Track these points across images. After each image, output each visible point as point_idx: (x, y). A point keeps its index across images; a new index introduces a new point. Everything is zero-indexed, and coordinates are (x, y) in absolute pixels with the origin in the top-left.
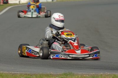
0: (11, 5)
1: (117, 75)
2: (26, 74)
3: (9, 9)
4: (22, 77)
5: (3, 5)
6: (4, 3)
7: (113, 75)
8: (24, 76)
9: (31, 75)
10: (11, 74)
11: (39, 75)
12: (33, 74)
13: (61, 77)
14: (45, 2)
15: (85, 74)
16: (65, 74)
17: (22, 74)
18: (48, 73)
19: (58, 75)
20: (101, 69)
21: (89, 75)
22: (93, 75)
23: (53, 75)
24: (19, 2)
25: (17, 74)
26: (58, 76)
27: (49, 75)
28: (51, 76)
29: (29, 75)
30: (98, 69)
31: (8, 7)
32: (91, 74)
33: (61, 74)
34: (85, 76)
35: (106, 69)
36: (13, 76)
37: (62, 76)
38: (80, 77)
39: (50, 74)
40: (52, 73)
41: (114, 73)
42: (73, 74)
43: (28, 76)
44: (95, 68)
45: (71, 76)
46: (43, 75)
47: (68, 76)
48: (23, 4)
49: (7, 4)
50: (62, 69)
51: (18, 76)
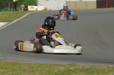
0: (30, 11)
1: (111, 67)
2: (39, 64)
3: (28, 15)
4: (35, 66)
5: (23, 12)
6: (24, 10)
8: (37, 65)
9: (43, 65)
10: (26, 63)
11: (49, 65)
14: (57, 10)
15: (85, 65)
16: (69, 65)
19: (64, 65)
20: (99, 62)
22: (92, 66)
23: (60, 65)
24: (37, 9)
25: (32, 63)
29: (41, 64)
30: (96, 62)
32: (90, 65)
34: (85, 66)
35: (103, 62)
36: (28, 65)
37: (67, 66)
38: (81, 67)
39: (58, 64)
40: (59, 64)
41: (108, 65)
42: (76, 65)
43: (40, 66)
44: (94, 62)
45: (74, 66)
47: (72, 66)
48: (39, 11)
49: (27, 11)
50: (67, 61)
51: (33, 65)
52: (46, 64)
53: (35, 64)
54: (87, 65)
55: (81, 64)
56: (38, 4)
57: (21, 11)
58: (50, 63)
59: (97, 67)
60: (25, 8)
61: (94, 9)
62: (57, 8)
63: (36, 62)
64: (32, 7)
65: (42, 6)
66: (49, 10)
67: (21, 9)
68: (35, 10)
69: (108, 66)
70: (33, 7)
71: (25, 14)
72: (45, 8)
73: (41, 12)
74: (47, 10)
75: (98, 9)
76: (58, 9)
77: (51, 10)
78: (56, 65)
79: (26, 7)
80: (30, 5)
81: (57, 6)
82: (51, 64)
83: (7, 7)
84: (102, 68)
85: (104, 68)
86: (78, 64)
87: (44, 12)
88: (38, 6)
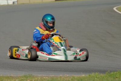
1: (76, 77)
7: (72, 77)
13: (21, 79)
14: (6, 5)
15: (44, 76)
16: (25, 76)
18: (9, 75)
19: (18, 77)
20: (61, 71)
21: (48, 77)
22: (53, 77)
26: (18, 79)
28: (12, 78)
32: (51, 76)
33: (21, 76)
34: (44, 78)
35: (66, 71)
37: (23, 79)
38: (39, 79)
39: (11, 77)
40: (12, 75)
41: (73, 75)
42: (33, 76)
45: (31, 78)
47: (28, 78)
50: (22, 71)
54: (47, 76)
59: (59, 79)
61: (52, 2)
62: (6, 2)
69: (73, 77)
75: (57, 2)
76: (8, 3)
82: (2, 76)
84: (66, 79)
85: (68, 79)
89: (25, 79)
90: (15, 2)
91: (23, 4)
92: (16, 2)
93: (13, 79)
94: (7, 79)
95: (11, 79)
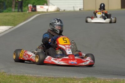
0: (39, 12)
2: (50, 77)
3: (37, 17)
4: (46, 80)
5: (30, 13)
6: (32, 11)
8: (48, 79)
9: (55, 79)
10: (35, 77)
11: (62, 78)
12: (56, 78)
13: (84, 81)
14: (72, 11)
16: (88, 78)
17: (46, 77)
20: (124, 75)
21: (111, 80)
22: (116, 79)
23: (76, 79)
24: (47, 10)
25: (41, 77)
26: (81, 80)
27: (72, 79)
29: (52, 78)
30: (121, 75)
31: (36, 15)
32: (114, 79)
34: (107, 80)
36: (37, 79)
37: (85, 81)
38: (102, 81)
39: (74, 78)
40: (75, 77)
42: (96, 79)
44: (118, 75)
45: (94, 80)
46: (66, 79)
47: (91, 80)
48: (50, 12)
49: (36, 12)
50: (85, 74)
51: (42, 79)
52: (58, 78)
53: (45, 78)
54: (109, 79)
55: (103, 78)
56: (49, 3)
57: (28, 12)
58: (64, 77)
59: (122, 82)
60: (33, 8)
62: (73, 8)
63: (46, 75)
64: (41, 7)
65: (54, 5)
66: (63, 10)
67: (28, 10)
68: (45, 10)
70: (43, 7)
71: (34, 15)
72: (58, 8)
73: (52, 13)
74: (60, 10)
76: (74, 9)
77: (64, 10)
78: (71, 79)
79: (35, 7)
80: (39, 5)
81: (72, 6)
83: (11, 6)
86: (98, 78)
87: (56, 13)
88: (49, 5)
89: (88, 81)
90: (81, 9)
91: (90, 10)
92: (83, 9)
93: (76, 81)
94: (70, 81)
95: (74, 81)
